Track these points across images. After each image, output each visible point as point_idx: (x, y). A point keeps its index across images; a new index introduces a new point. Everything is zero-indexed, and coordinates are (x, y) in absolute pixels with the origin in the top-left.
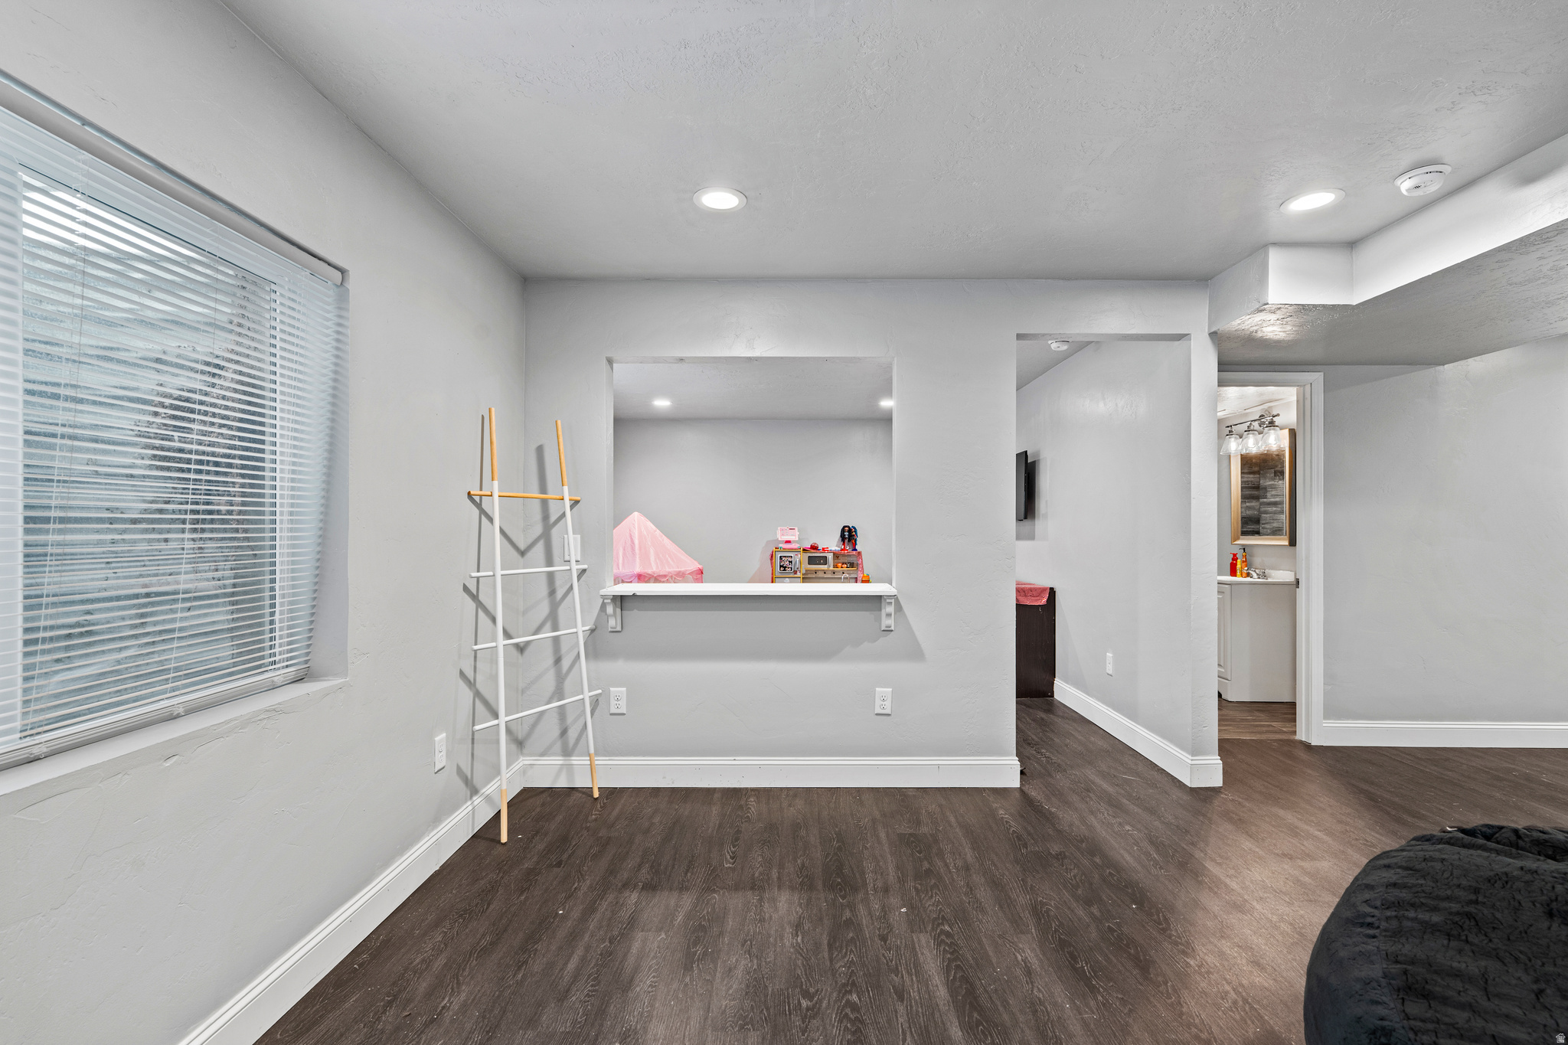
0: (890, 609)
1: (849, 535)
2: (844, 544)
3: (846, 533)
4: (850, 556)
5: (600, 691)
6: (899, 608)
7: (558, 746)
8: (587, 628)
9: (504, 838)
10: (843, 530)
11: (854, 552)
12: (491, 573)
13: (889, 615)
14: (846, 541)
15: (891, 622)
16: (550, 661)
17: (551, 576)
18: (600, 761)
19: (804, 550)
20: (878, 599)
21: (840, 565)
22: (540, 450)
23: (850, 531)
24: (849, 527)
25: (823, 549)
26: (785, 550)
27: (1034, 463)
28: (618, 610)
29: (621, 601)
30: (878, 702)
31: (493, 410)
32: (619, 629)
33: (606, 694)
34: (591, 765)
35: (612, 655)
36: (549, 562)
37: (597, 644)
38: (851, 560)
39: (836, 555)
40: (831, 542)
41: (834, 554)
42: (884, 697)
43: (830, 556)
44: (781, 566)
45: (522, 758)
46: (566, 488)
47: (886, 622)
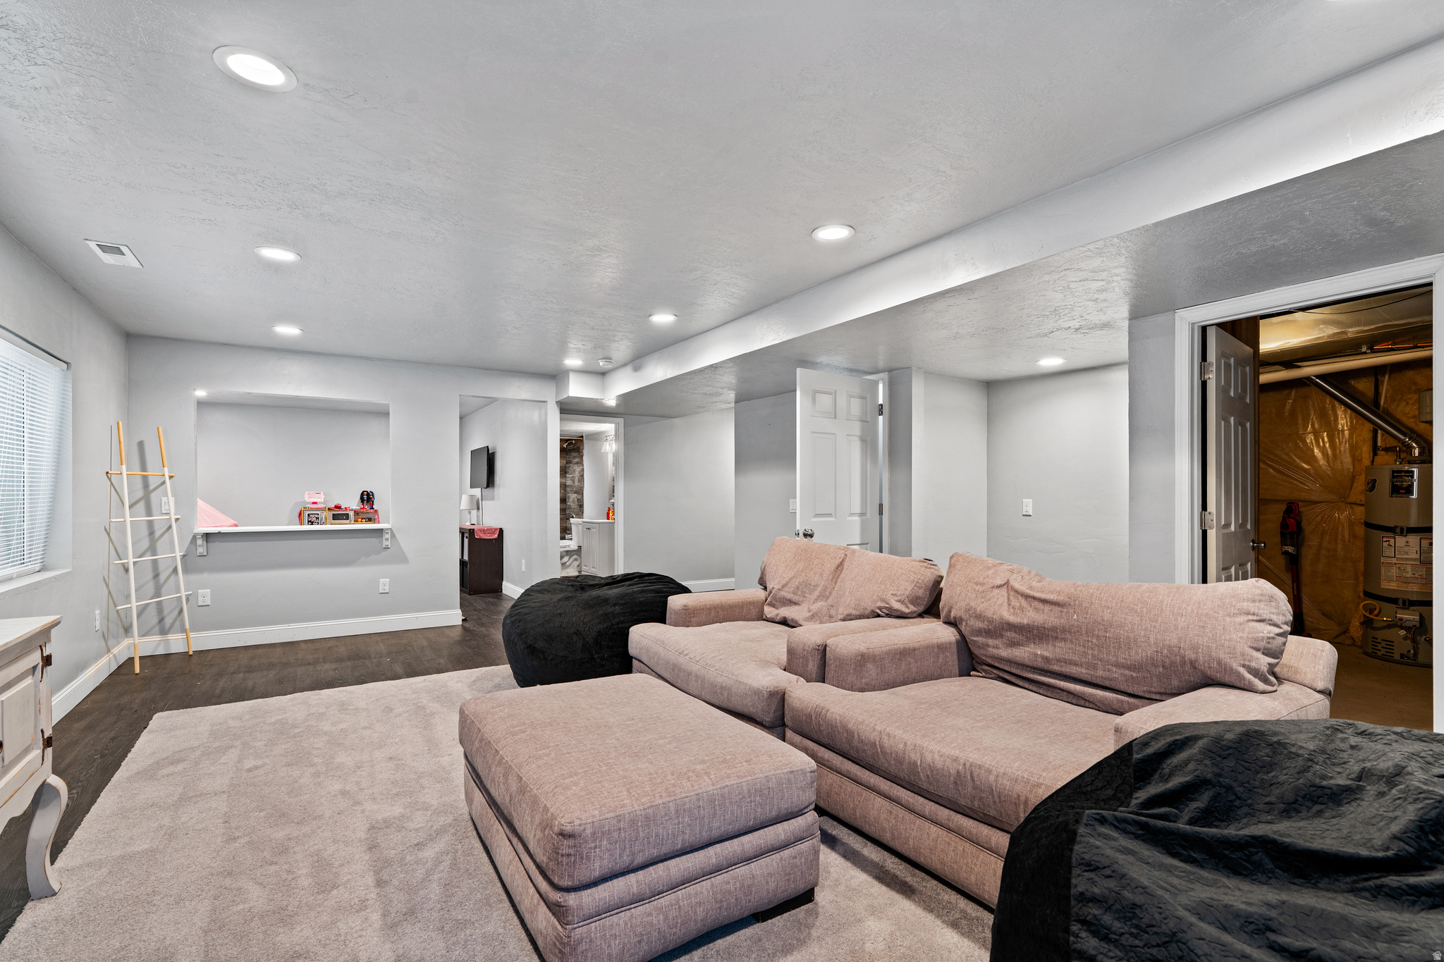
0: (388, 536)
1: (367, 498)
2: (363, 504)
3: (365, 497)
4: (368, 513)
5: (191, 592)
6: (393, 536)
7: (157, 629)
8: (182, 554)
9: (137, 670)
10: (362, 494)
11: (372, 510)
12: (123, 520)
13: (387, 539)
14: (365, 502)
15: (388, 543)
16: (150, 575)
17: (150, 523)
18: (192, 635)
19: (329, 509)
20: (381, 530)
21: (360, 520)
22: (141, 445)
23: (368, 494)
24: (367, 492)
25: (346, 508)
26: (312, 509)
27: (493, 454)
28: (205, 543)
29: (207, 536)
30: (381, 587)
31: (120, 423)
32: (205, 554)
33: (196, 595)
34: (187, 638)
35: (200, 570)
36: (149, 513)
37: (190, 563)
38: (369, 516)
39: (357, 513)
40: (353, 503)
41: (355, 511)
42: (384, 584)
43: (351, 514)
44: (308, 522)
45: (126, 639)
46: (166, 469)
47: (385, 543)
